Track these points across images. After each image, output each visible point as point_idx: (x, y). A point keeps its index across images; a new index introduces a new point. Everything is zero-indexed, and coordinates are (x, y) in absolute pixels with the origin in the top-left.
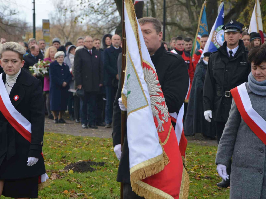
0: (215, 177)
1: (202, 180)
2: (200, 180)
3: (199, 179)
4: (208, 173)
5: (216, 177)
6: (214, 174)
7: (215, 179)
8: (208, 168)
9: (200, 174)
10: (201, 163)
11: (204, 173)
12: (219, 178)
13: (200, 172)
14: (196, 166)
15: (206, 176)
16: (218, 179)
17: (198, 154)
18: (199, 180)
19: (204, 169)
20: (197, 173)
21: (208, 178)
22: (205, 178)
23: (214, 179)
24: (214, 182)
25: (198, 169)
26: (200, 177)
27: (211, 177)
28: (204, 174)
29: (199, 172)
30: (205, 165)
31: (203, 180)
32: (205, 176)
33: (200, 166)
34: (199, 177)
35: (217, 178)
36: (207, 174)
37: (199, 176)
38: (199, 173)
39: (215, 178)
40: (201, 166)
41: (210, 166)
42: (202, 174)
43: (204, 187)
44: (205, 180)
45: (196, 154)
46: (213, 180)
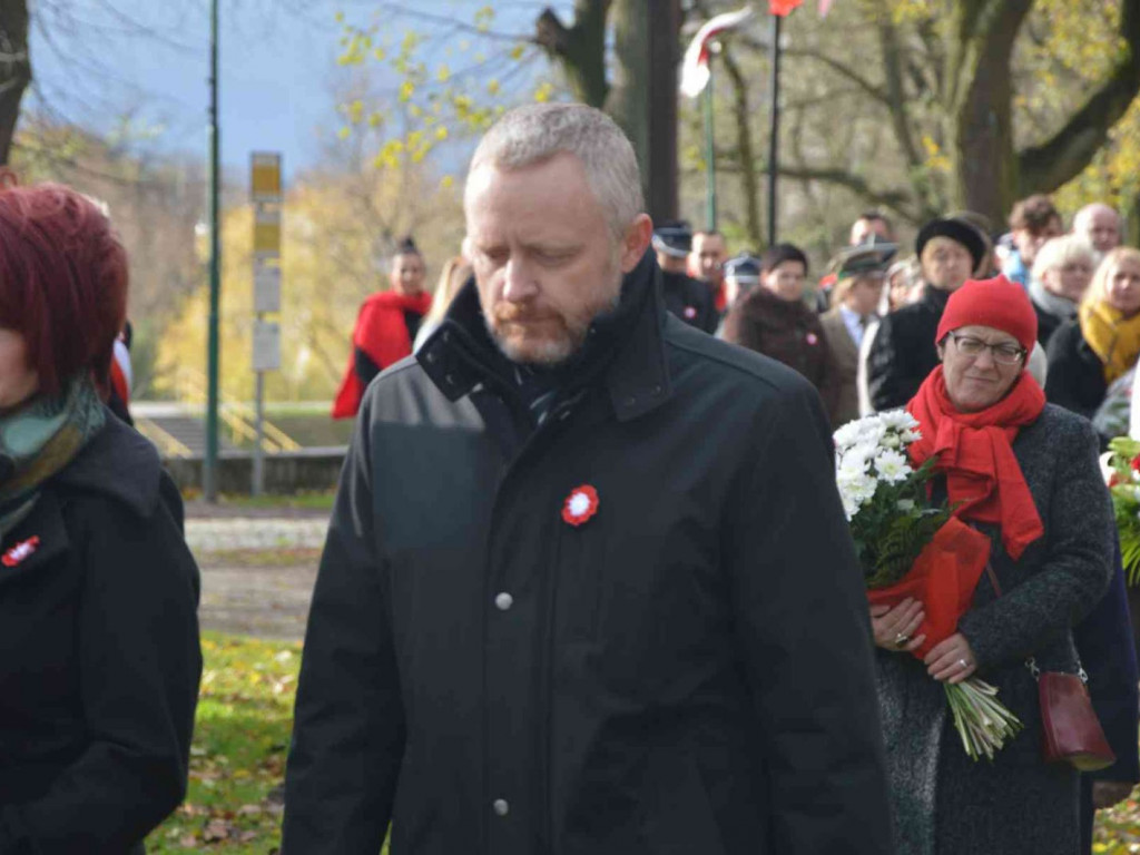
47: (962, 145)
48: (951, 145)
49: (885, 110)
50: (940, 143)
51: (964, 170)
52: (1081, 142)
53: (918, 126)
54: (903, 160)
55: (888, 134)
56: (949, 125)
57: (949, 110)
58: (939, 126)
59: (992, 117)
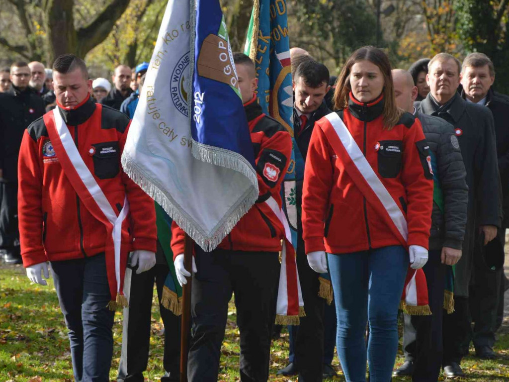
0: (37, 337)
1: (10, 343)
2: (6, 343)
3: (4, 341)
4: (25, 331)
5: (39, 336)
6: (36, 330)
7: (35, 341)
8: (26, 319)
9: (8, 332)
10: (14, 311)
11: (17, 330)
12: (45, 339)
13: (10, 327)
14: (3, 317)
15: (20, 336)
16: (42, 341)
17: (12, 292)
18: (3, 344)
19: (18, 321)
20: (3, 330)
21: (22, 339)
22: (17, 340)
23: (33, 340)
24: (34, 347)
25: (6, 323)
26: (6, 339)
27: (28, 337)
28: (16, 332)
29: (6, 328)
30: (20, 315)
31: (12, 344)
32: (18, 335)
33: (11, 316)
34: (6, 337)
35: (41, 339)
36: (23, 332)
37: (6, 335)
38: (6, 330)
39: (37, 339)
40: (13, 317)
41: (30, 317)
42: (12, 333)
43: (12, 356)
44: (17, 343)
45: (7, 293)
46: (31, 344)
47: (51, 26)
48: (46, 26)
49: (15, 8)
50: (41, 24)
51: (52, 37)
52: (103, 27)
53: (30, 16)
54: (24, 31)
55: (16, 19)
56: (45, 17)
57: (45, 11)
58: (40, 16)
59: (64, 14)
